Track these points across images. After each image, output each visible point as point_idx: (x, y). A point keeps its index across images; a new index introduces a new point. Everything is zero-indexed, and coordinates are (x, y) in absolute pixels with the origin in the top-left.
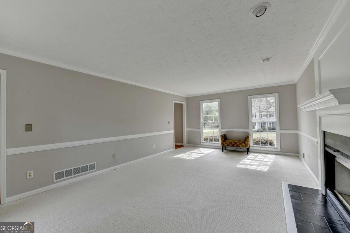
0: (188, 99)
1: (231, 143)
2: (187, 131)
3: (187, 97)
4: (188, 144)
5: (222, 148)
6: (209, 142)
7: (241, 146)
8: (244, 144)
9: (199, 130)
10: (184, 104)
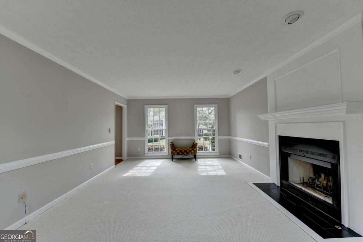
0: (130, 102)
1: (181, 151)
2: (127, 140)
3: (128, 99)
4: (128, 157)
5: (171, 157)
6: (154, 152)
7: (190, 153)
8: (193, 151)
9: (144, 139)
10: (125, 107)
